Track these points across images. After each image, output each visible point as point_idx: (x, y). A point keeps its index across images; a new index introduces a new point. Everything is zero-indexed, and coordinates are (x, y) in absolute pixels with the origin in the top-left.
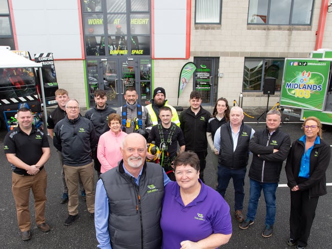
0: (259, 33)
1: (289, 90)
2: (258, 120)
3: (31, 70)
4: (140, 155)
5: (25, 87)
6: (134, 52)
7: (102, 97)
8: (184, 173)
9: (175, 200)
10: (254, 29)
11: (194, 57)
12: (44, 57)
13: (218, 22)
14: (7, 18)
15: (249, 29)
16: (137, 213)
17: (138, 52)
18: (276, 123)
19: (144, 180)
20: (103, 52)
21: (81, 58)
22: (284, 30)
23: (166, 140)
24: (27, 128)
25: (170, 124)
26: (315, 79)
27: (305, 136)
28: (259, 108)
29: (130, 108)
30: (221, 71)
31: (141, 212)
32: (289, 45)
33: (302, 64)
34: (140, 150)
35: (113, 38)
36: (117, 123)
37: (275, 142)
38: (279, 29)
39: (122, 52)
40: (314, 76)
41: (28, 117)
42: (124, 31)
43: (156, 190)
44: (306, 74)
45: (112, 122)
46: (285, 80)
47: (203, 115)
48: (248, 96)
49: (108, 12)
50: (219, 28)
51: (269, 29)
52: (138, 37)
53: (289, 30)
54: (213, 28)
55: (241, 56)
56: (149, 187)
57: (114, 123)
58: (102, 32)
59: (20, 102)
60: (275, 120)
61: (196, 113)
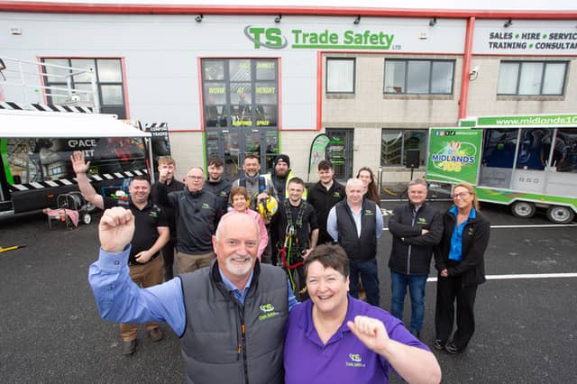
0: (396, 103)
1: (436, 162)
2: (400, 197)
3: (140, 141)
4: (249, 252)
5: (133, 161)
6: (258, 123)
7: (217, 166)
8: (323, 281)
9: (306, 338)
10: (391, 98)
11: (327, 129)
12: (157, 128)
13: (351, 90)
14: (120, 87)
15: (385, 98)
16: (238, 359)
17: (263, 123)
18: (422, 195)
19: (255, 296)
20: (224, 123)
21: (200, 129)
22: (423, 99)
23: (294, 221)
24: (141, 202)
25: (299, 202)
26: (466, 150)
27: (457, 207)
28: (400, 184)
29: (249, 181)
30: (356, 143)
31: (245, 358)
32: (430, 116)
33: (449, 133)
34: (249, 243)
35: (236, 108)
36: (241, 199)
37: (423, 221)
38: (419, 98)
39: (246, 123)
40: (463, 147)
41: (143, 188)
42: (248, 101)
43: (274, 314)
44: (455, 145)
45: (235, 197)
46: (430, 151)
47: (336, 190)
48: (388, 170)
49: (231, 80)
50: (353, 98)
51: (407, 98)
52: (264, 108)
53: (430, 99)
54: (346, 98)
55: (378, 127)
56: (263, 308)
57: (237, 199)
58: (223, 102)
59: (127, 177)
60: (420, 192)
61: (328, 189)
